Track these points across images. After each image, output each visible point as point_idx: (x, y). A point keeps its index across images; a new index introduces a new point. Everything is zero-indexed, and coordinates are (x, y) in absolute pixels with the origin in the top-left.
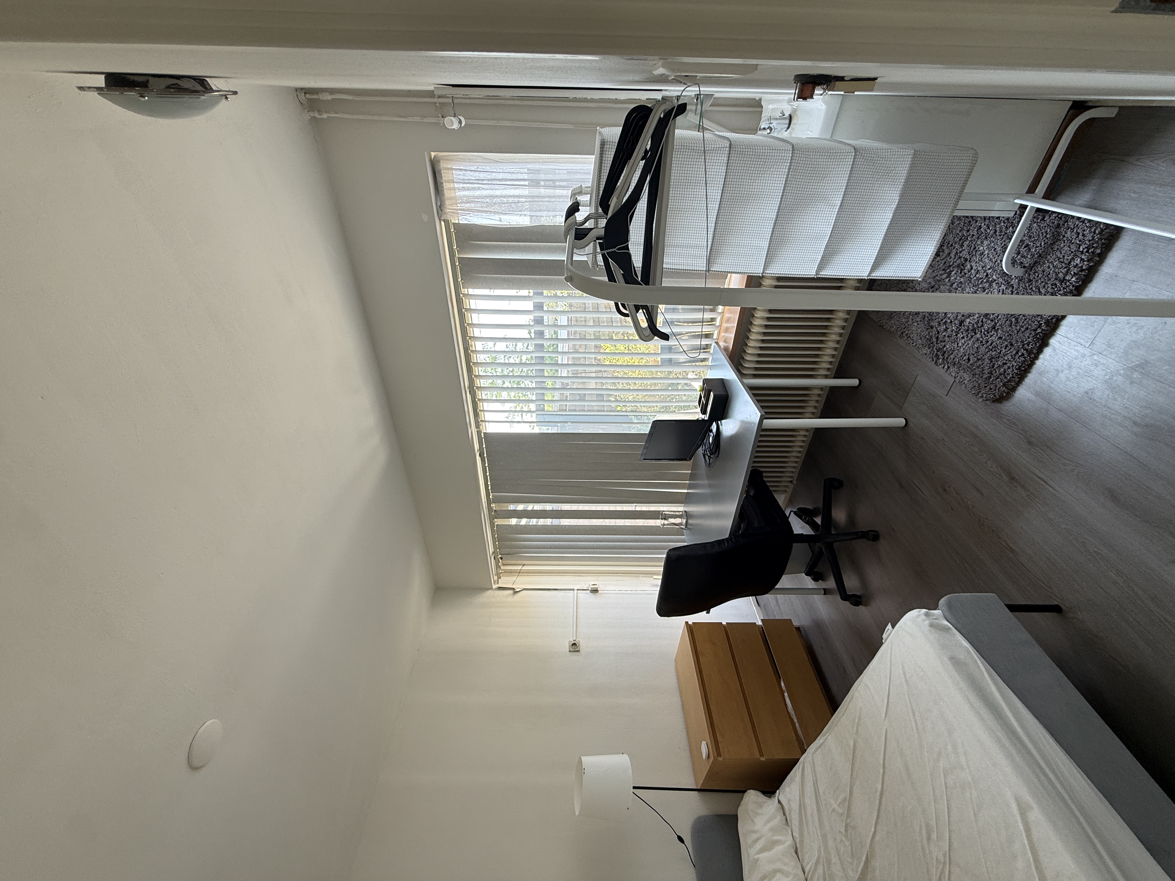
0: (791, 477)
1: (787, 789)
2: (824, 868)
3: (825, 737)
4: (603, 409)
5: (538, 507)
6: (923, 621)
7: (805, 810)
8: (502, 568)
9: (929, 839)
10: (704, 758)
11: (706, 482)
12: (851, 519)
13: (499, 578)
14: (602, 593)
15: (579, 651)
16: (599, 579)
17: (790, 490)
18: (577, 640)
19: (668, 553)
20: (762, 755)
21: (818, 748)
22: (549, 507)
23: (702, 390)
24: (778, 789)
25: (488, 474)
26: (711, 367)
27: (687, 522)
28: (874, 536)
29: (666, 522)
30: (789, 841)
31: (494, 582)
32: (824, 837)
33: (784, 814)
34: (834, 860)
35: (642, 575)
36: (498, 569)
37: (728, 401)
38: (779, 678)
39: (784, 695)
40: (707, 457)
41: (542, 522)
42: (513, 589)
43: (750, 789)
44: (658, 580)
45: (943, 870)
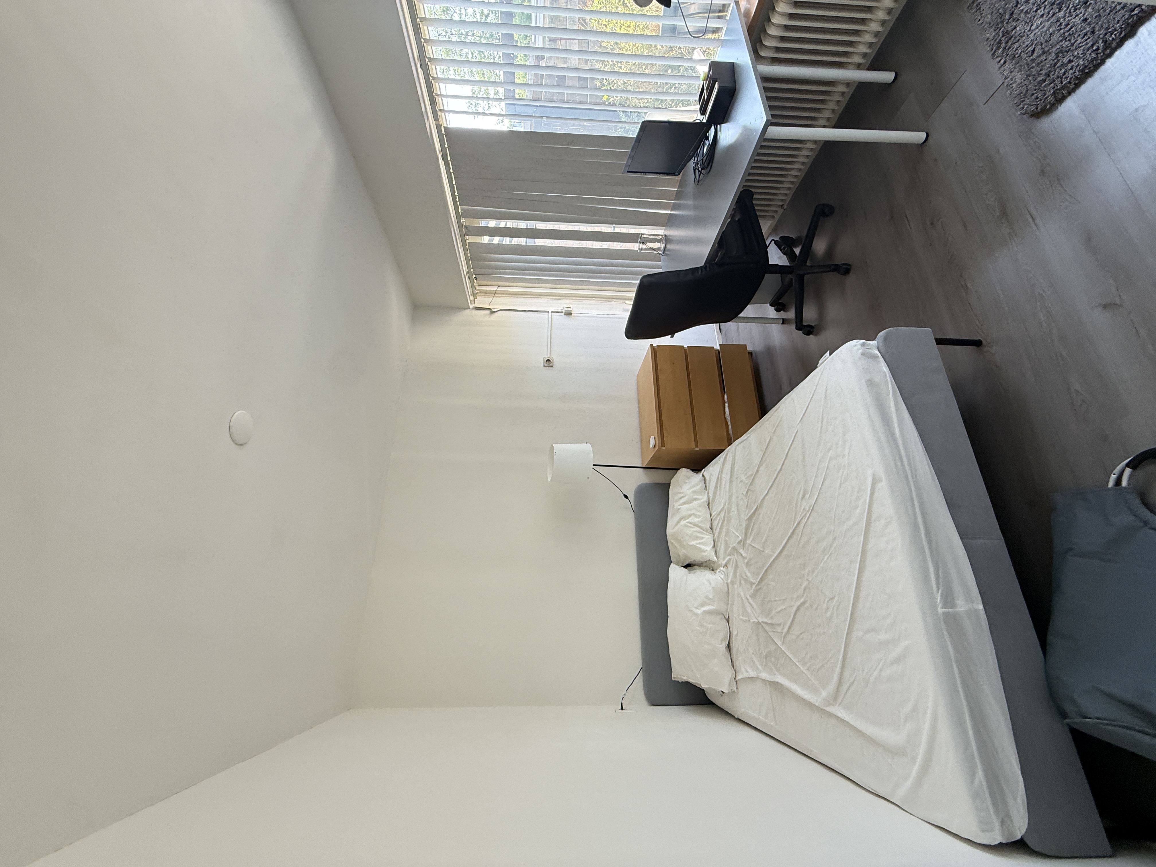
0: (782, 200)
1: (711, 468)
2: (725, 514)
3: (749, 435)
4: (585, 100)
5: (511, 224)
6: (859, 349)
7: (721, 480)
8: (477, 288)
9: (803, 498)
10: (651, 447)
11: (690, 202)
12: (830, 251)
13: (475, 298)
14: (575, 316)
15: (552, 366)
16: (573, 302)
17: (777, 217)
18: (551, 357)
19: (641, 279)
20: (697, 446)
21: (742, 442)
22: (523, 224)
23: (707, 78)
24: (704, 468)
25: (454, 183)
26: (723, 43)
27: (665, 247)
28: (845, 270)
29: (644, 246)
30: (705, 498)
31: (471, 301)
32: (731, 497)
33: (705, 483)
34: (734, 509)
35: (614, 300)
36: (474, 289)
37: (735, 95)
38: (723, 392)
39: (725, 405)
40: (697, 171)
41: (515, 241)
42: (490, 309)
43: (683, 468)
44: (629, 306)
45: (805, 514)
